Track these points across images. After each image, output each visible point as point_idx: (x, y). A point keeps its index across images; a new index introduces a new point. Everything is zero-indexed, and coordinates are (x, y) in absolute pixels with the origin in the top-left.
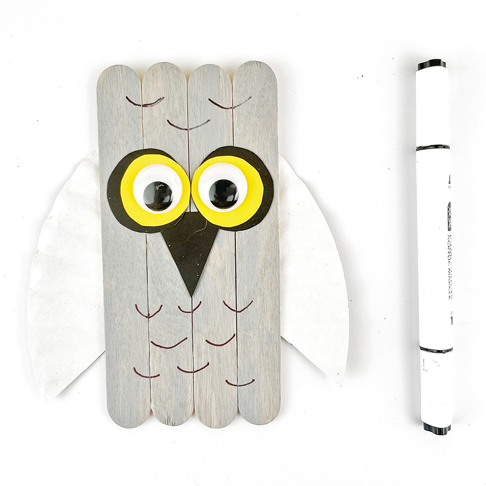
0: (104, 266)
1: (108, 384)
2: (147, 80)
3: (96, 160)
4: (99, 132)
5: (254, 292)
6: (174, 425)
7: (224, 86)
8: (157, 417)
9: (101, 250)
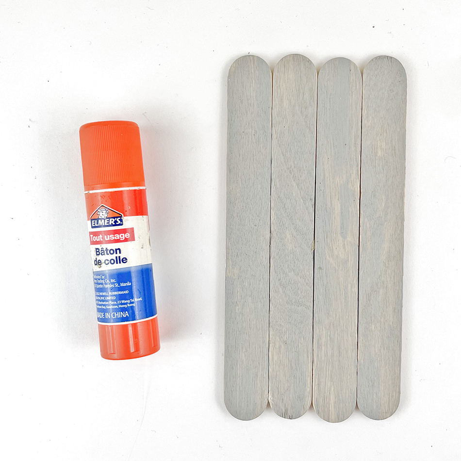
0: (227, 254)
1: (226, 374)
2: (278, 71)
5: (377, 284)
6: (291, 418)
7: (354, 79)
8: (274, 410)
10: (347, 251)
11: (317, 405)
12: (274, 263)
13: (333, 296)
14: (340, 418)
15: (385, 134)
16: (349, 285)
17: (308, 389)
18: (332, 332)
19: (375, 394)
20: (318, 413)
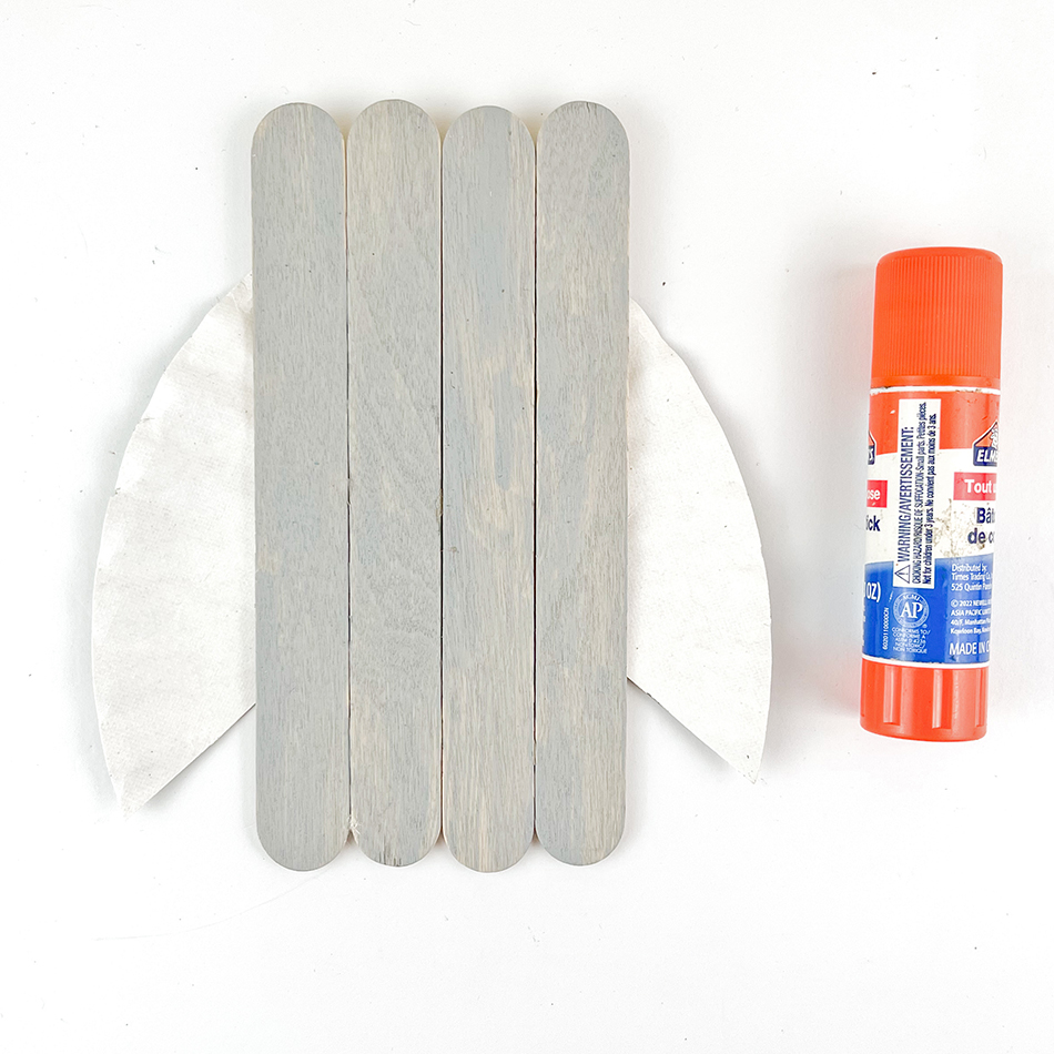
0: (258, 523)
1: (259, 776)
2: (357, 136)
3: (247, 299)
4: (254, 242)
5: (573, 583)
6: (397, 865)
7: (518, 151)
8: (363, 847)
9: (252, 489)
10: (509, 515)
11: (452, 837)
12: (357, 541)
13: (482, 610)
14: (501, 863)
15: (585, 268)
16: (516, 587)
17: (433, 803)
18: (481, 683)
19: (573, 811)
20: (455, 853)
